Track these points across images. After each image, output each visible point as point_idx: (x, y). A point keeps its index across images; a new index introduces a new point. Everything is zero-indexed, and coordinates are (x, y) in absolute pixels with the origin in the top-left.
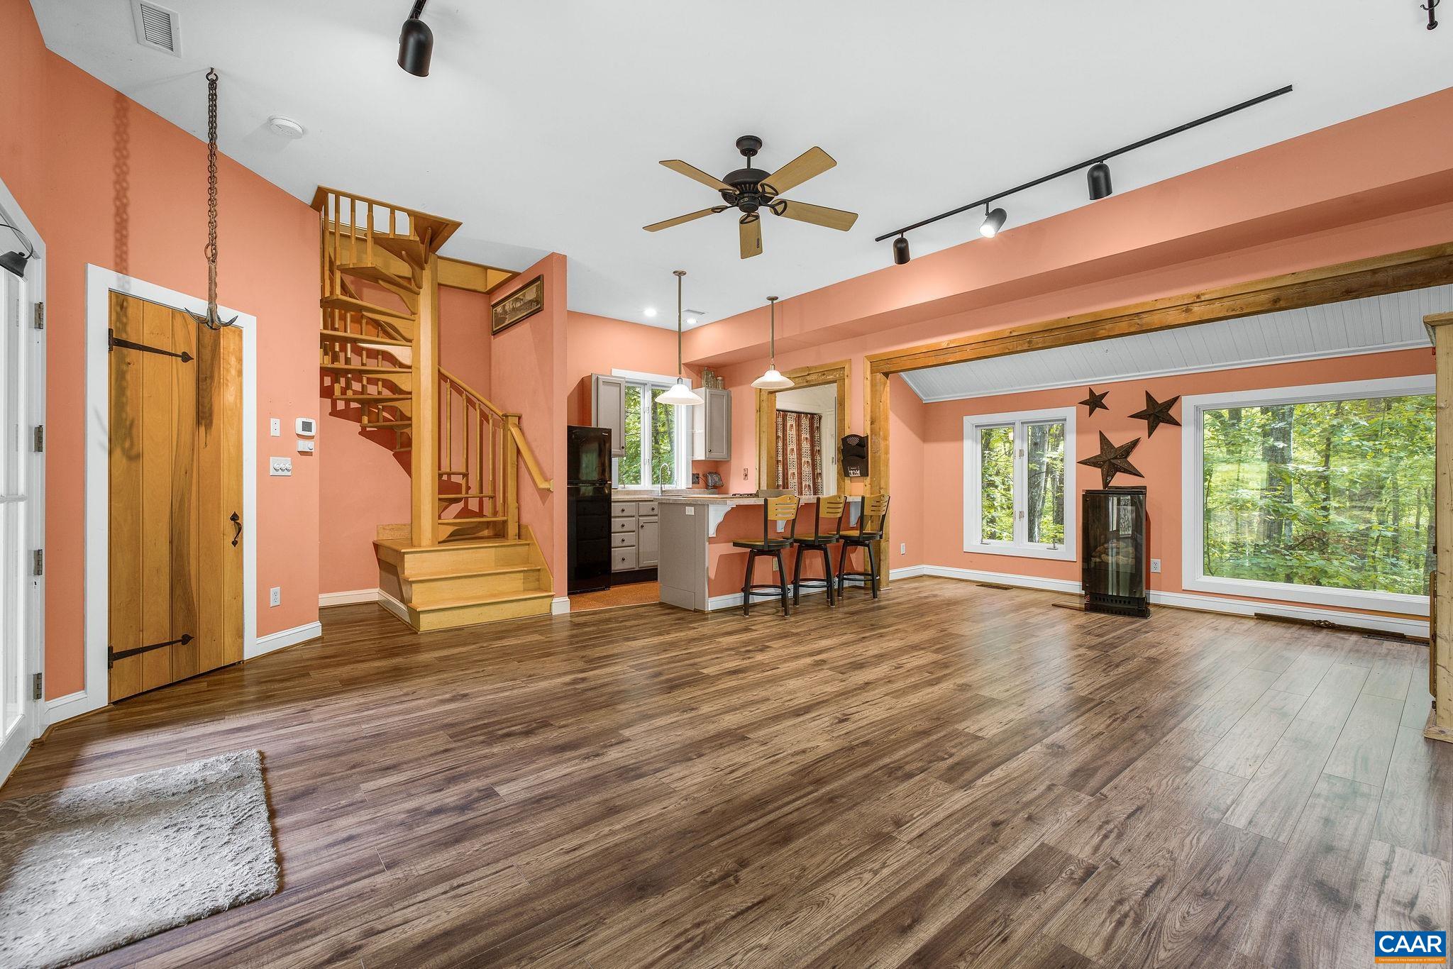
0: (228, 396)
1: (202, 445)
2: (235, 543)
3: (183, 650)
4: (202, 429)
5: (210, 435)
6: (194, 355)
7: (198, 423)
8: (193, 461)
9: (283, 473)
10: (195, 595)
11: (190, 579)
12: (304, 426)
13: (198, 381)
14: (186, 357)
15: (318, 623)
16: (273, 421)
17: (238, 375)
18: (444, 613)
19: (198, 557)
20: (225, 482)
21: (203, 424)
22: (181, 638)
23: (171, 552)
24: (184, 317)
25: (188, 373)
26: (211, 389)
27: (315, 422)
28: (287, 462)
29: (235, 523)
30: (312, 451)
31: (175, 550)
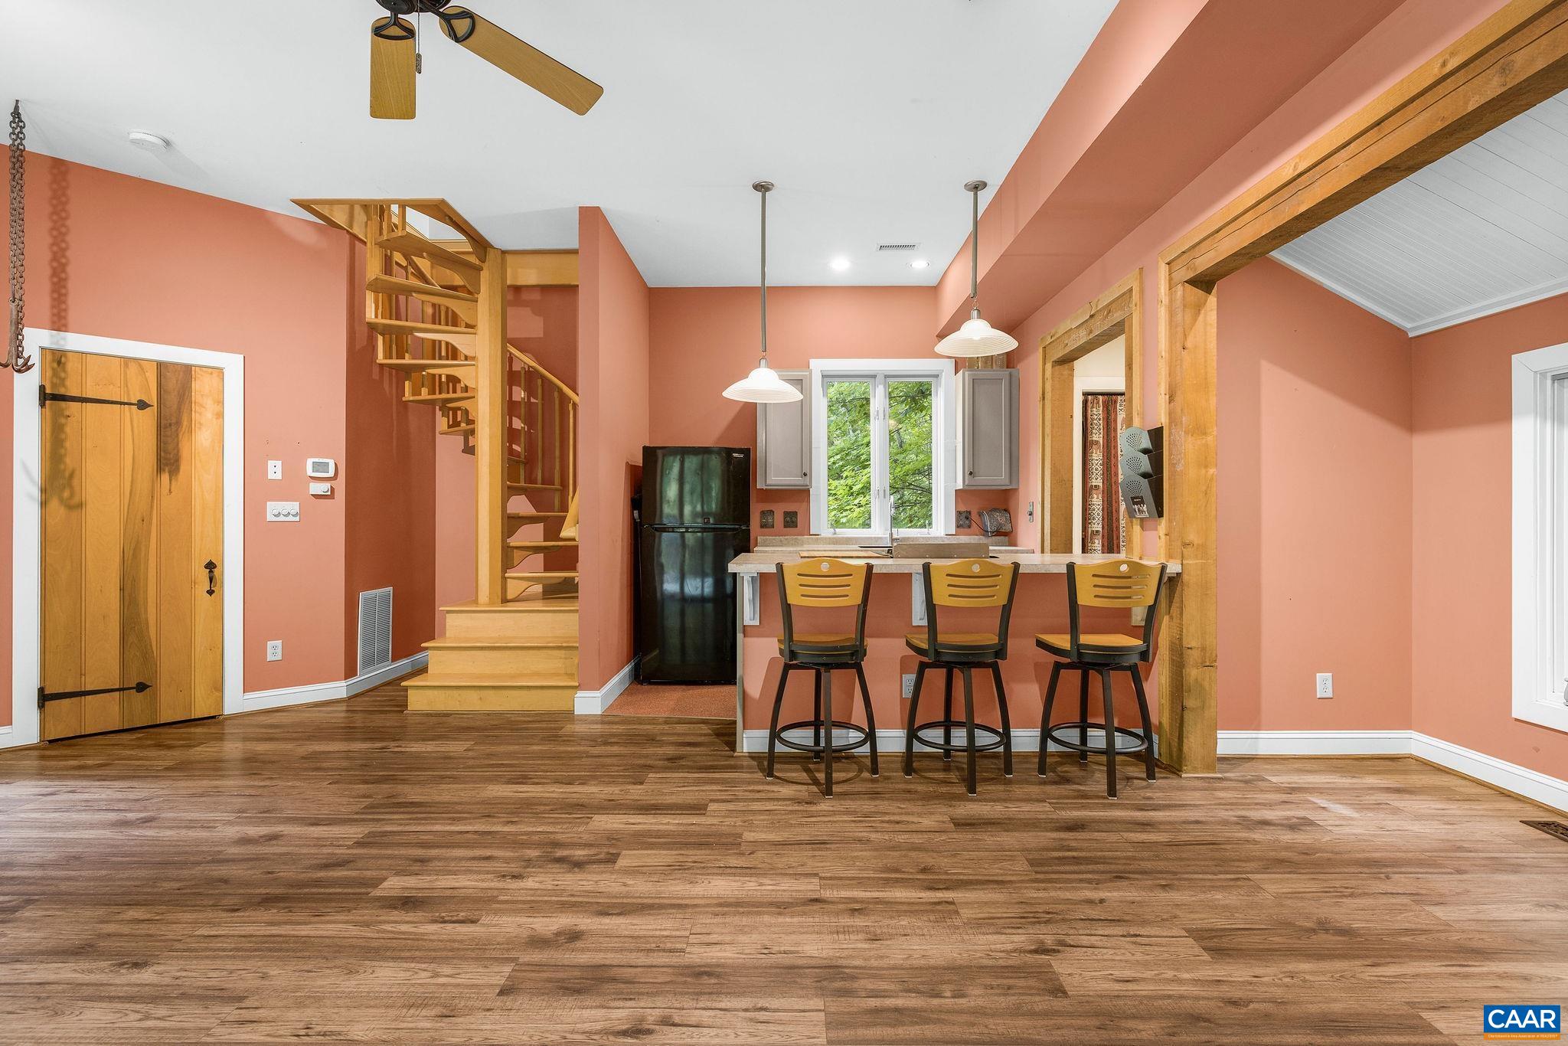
0: (202, 438)
1: (165, 491)
2: (211, 592)
3: (137, 698)
4: (165, 477)
5: (177, 480)
6: (153, 400)
7: (160, 470)
8: (152, 507)
9: (287, 519)
10: (154, 644)
11: (148, 628)
12: (317, 466)
13: (160, 428)
14: (142, 405)
15: (343, 683)
16: (271, 463)
17: (217, 418)
18: (436, 692)
19: (158, 606)
20: (197, 529)
21: (167, 470)
22: (135, 686)
23: (123, 599)
24: (140, 365)
25: (146, 421)
26: (178, 435)
27: (334, 461)
28: (293, 507)
29: (211, 572)
30: (329, 493)
31: (127, 598)
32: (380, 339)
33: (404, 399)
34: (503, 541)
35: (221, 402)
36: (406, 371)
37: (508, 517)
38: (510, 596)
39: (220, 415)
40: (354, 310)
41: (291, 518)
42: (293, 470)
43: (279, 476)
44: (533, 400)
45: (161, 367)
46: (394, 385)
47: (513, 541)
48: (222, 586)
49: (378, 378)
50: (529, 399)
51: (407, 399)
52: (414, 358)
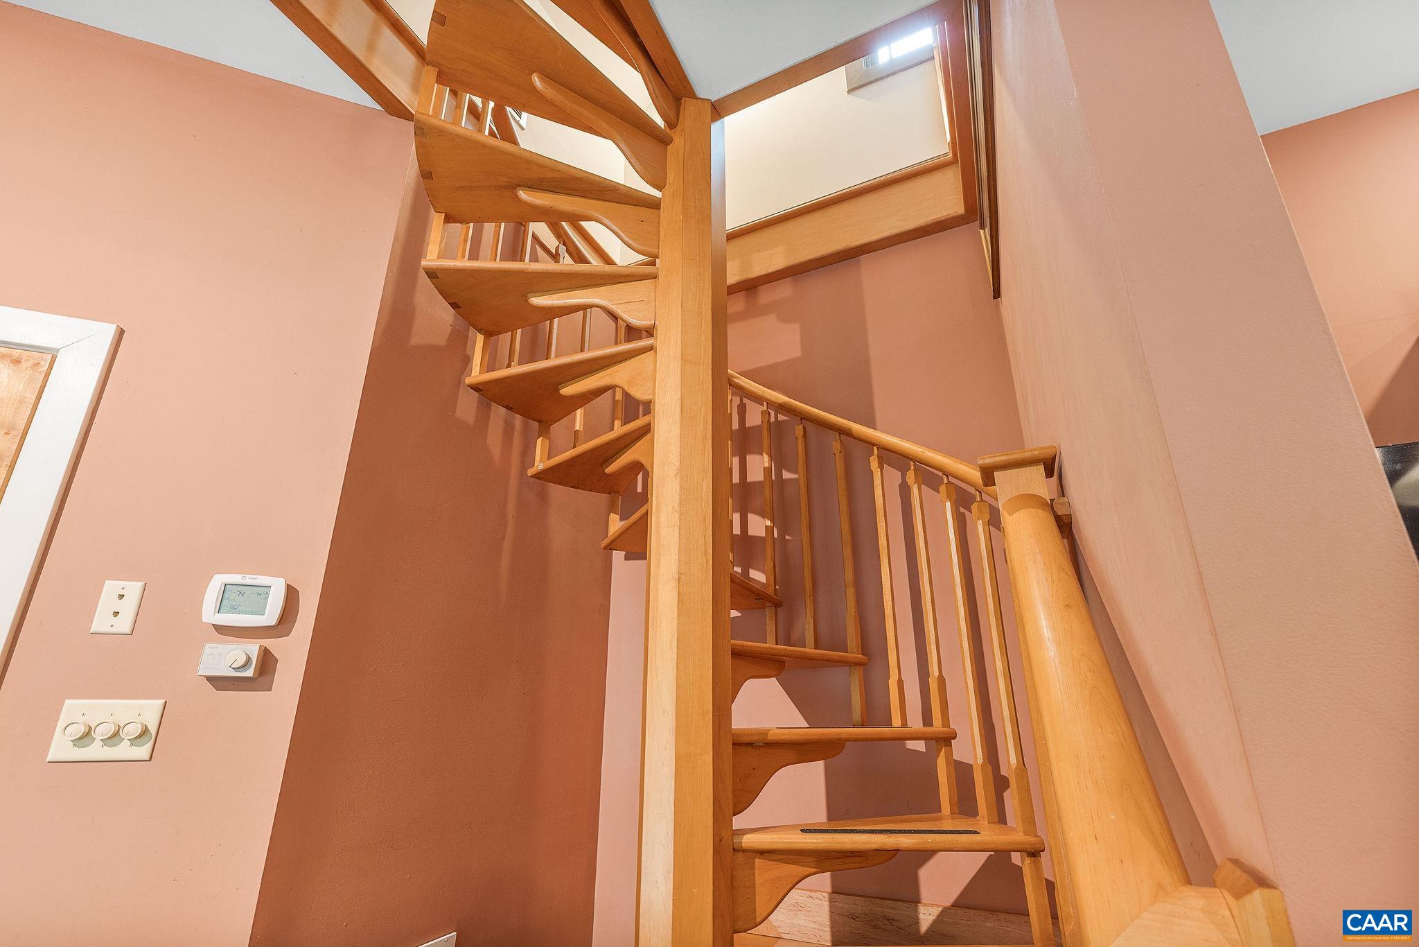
9: (107, 753)
30: (257, 672)
37: (736, 745)
41: (119, 749)
42: (166, 605)
43: (123, 624)
44: (786, 475)
50: (779, 474)
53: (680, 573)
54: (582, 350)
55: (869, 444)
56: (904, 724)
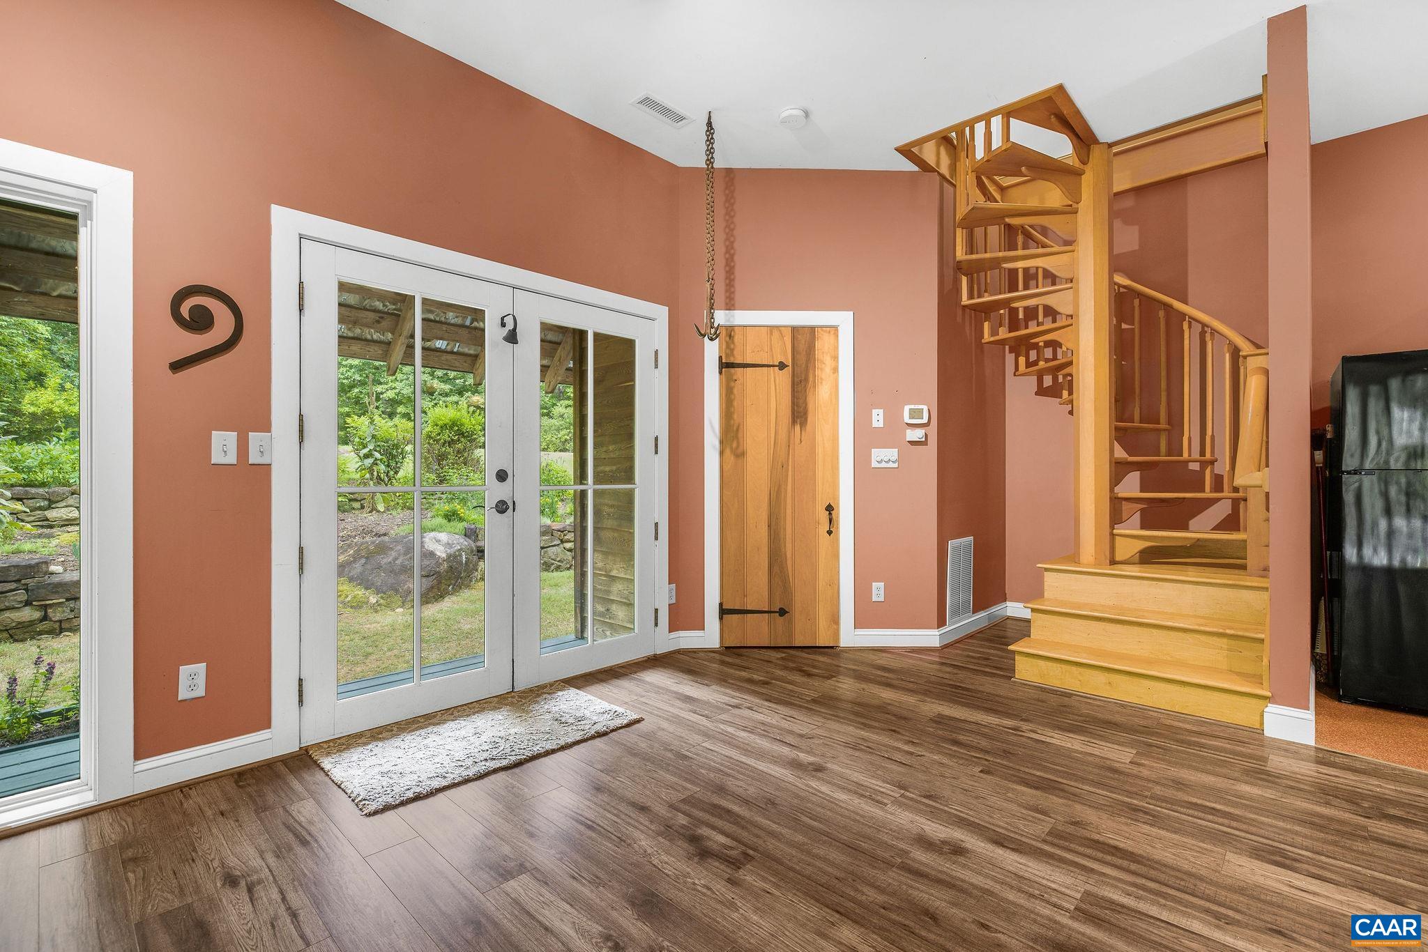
0: (822, 392)
1: (797, 440)
2: (830, 533)
3: (780, 620)
4: (798, 428)
5: (805, 430)
6: (789, 362)
7: (794, 422)
8: (789, 454)
9: (888, 465)
10: (790, 575)
11: (786, 560)
12: (915, 413)
13: (794, 385)
14: (782, 366)
15: (936, 632)
16: (875, 412)
17: (833, 373)
18: (1050, 664)
19: (793, 541)
20: (819, 474)
21: (798, 423)
22: (778, 610)
23: (770, 535)
24: (780, 331)
25: (784, 378)
26: (806, 390)
27: (926, 409)
28: (892, 453)
29: (830, 514)
30: (924, 439)
31: (772, 532)
32: (964, 280)
33: (983, 341)
34: (1112, 490)
35: (836, 358)
36: (986, 310)
37: (1116, 463)
38: (1118, 558)
39: (836, 370)
40: (944, 249)
41: (891, 465)
42: (892, 418)
43: (881, 424)
44: (1124, 326)
45: (795, 330)
46: (973, 329)
47: (1122, 491)
48: (838, 528)
49: (961, 320)
51: (986, 341)
52: (991, 295)
53: (1095, 398)
54: (1037, 287)
55: (1183, 316)
56: (1190, 455)
